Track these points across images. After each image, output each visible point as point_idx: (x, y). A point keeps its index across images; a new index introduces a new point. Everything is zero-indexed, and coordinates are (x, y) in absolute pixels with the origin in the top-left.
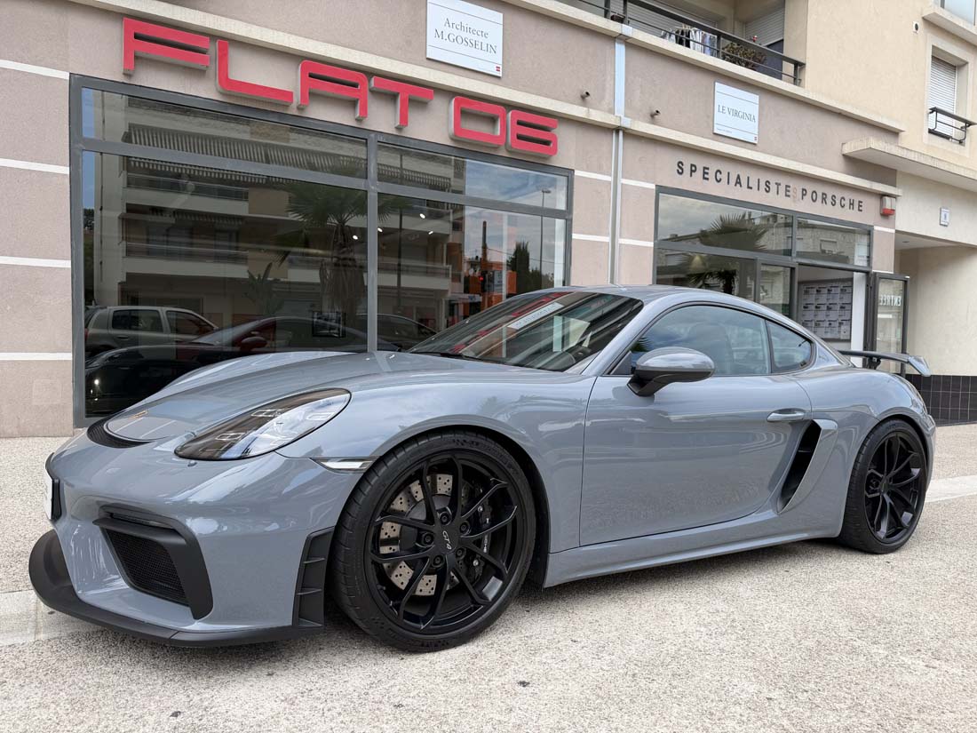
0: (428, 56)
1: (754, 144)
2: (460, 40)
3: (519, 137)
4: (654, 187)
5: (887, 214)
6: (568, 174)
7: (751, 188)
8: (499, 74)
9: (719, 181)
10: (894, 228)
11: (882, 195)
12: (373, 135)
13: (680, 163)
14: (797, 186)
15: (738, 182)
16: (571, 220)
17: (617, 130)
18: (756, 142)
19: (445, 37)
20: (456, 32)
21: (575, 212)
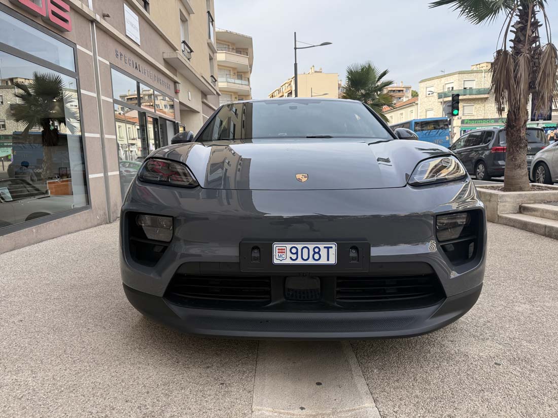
1: (139, 45)
3: (53, 13)
4: (109, 64)
5: (177, 92)
6: (74, 46)
7: (140, 71)
9: (130, 64)
10: (178, 100)
11: (175, 83)
13: (117, 51)
14: (153, 72)
15: (136, 67)
16: (80, 79)
17: (92, 20)
18: (140, 44)
21: (82, 74)
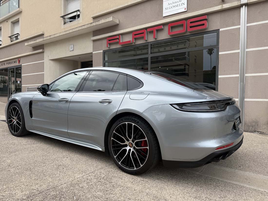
0: (163, 16)
2: (172, 7)
3: (191, 27)
6: (217, 31)
8: (186, 10)
12: (150, 43)
16: (218, 48)
17: (242, 6)
19: (168, 8)
20: (171, 5)
21: (220, 44)
